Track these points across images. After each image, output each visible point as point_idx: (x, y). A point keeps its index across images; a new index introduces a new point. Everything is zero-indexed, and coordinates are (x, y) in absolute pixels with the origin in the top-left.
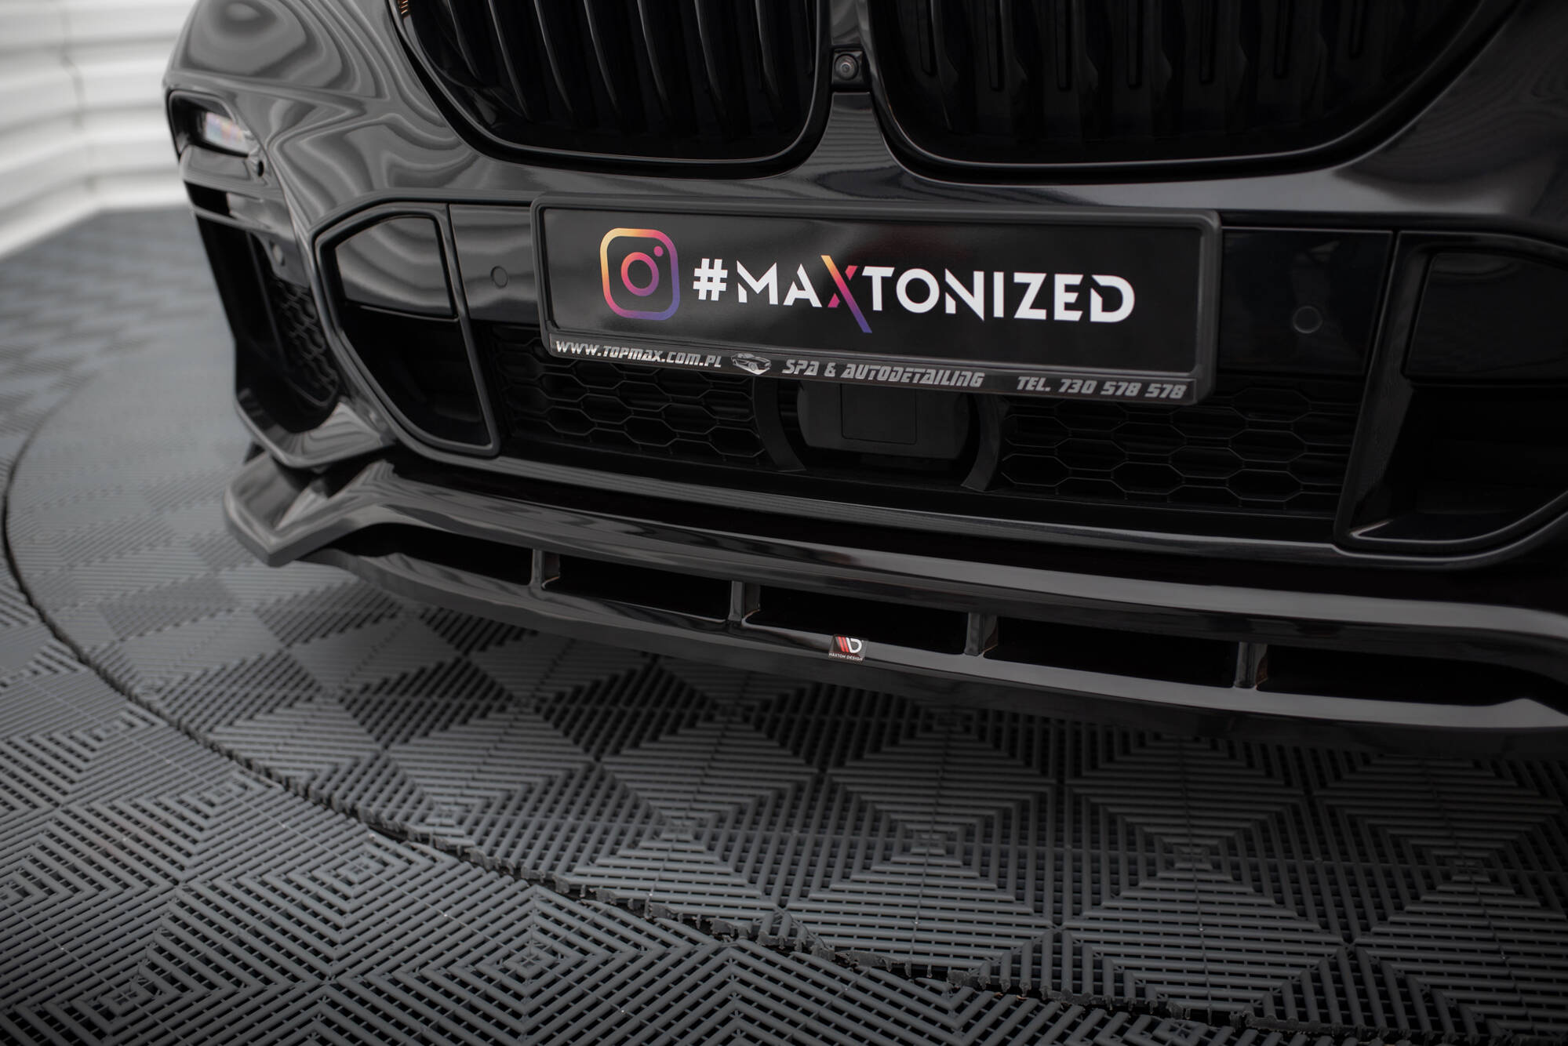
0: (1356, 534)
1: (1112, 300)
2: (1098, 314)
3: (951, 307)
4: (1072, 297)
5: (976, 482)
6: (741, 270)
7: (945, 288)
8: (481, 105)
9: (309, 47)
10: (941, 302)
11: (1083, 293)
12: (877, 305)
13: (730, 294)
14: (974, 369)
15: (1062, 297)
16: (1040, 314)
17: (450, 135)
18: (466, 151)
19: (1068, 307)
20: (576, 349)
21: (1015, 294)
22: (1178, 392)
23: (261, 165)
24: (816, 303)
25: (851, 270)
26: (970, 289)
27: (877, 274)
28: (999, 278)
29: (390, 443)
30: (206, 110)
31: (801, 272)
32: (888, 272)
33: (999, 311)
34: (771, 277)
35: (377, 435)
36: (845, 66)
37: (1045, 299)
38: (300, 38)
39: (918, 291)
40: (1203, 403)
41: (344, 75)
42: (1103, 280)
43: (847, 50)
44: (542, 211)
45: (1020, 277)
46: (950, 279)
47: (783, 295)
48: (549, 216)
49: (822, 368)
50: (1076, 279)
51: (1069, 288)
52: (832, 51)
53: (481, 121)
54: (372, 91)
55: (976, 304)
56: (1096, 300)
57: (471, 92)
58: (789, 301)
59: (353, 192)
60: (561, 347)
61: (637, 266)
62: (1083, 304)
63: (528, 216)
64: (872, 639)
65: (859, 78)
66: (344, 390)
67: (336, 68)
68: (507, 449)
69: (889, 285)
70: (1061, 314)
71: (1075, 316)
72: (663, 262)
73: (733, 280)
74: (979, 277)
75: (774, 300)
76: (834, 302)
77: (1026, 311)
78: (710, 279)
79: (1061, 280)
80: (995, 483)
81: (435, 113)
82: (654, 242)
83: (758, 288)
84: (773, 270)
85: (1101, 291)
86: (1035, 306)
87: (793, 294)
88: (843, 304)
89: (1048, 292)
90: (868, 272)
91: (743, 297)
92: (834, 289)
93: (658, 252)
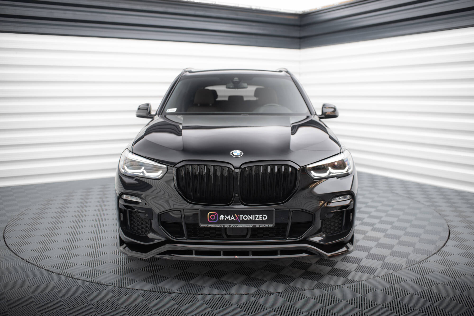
0: (288, 238)
1: (265, 217)
2: (264, 219)
5: (248, 237)
6: (226, 216)
7: (248, 217)
10: (248, 219)
11: (262, 217)
12: (241, 219)
13: (224, 219)
14: (251, 225)
15: (260, 217)
16: (258, 219)
20: (204, 226)
21: (255, 217)
22: (272, 226)
24: (234, 219)
27: (241, 216)
28: (254, 216)
31: (233, 216)
32: (242, 216)
33: (254, 219)
34: (229, 217)
37: (259, 218)
39: (245, 217)
40: (274, 227)
42: (264, 216)
46: (249, 216)
49: (235, 226)
50: (262, 216)
51: (261, 217)
52: (235, 194)
55: (252, 218)
58: (231, 219)
62: (262, 218)
65: (238, 196)
69: (242, 217)
70: (260, 219)
71: (262, 219)
72: (216, 216)
73: (225, 217)
74: (252, 216)
75: (229, 219)
76: (236, 219)
78: (222, 217)
79: (260, 216)
80: (250, 237)
83: (227, 218)
84: (229, 216)
85: (264, 217)
86: (258, 218)
87: (232, 218)
88: (237, 219)
89: (259, 217)
90: (240, 216)
91: (226, 219)
92: (236, 218)
93: (215, 215)
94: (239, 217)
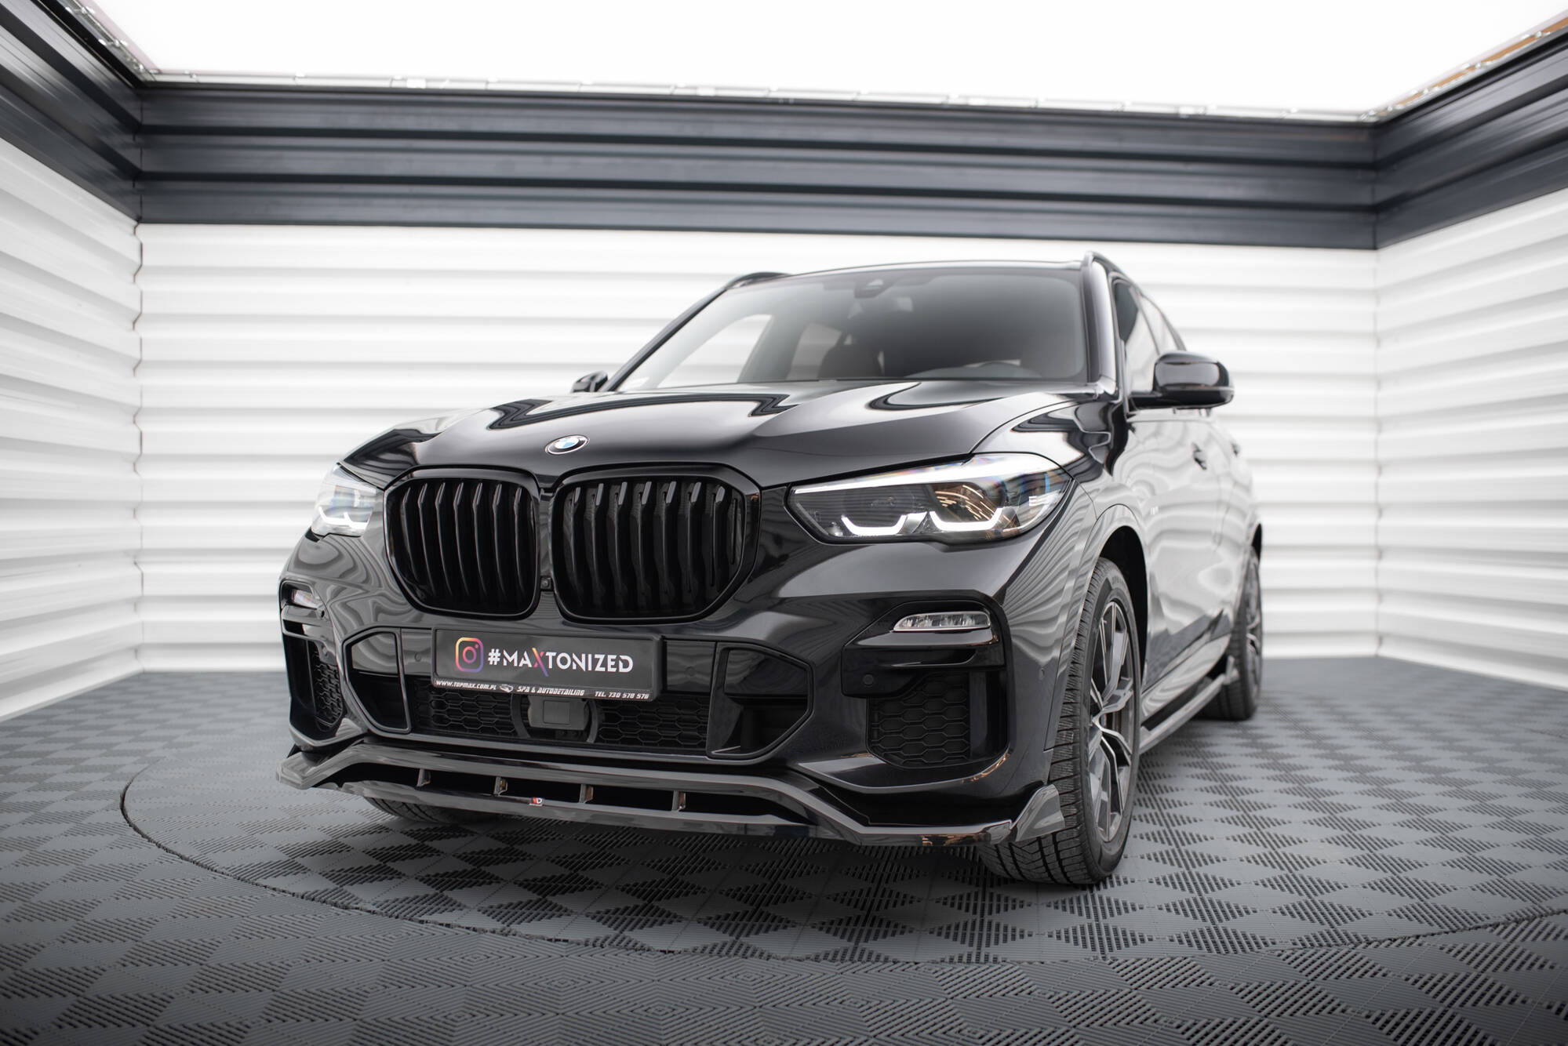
0: (713, 752)
1: (626, 664)
2: (622, 670)
3: (574, 667)
4: (613, 663)
5: (591, 740)
6: (505, 653)
7: (573, 660)
8: (418, 592)
9: (354, 568)
10: (571, 664)
11: (616, 661)
12: (550, 666)
13: (500, 663)
14: (581, 689)
15: (610, 663)
16: (603, 669)
17: (403, 600)
18: (409, 606)
19: (612, 667)
20: (444, 683)
21: (595, 662)
22: (646, 696)
23: (323, 613)
24: (530, 666)
25: (542, 654)
26: (581, 660)
27: (550, 655)
28: (590, 656)
29: (365, 731)
30: (297, 589)
31: (525, 654)
32: (554, 654)
33: (590, 669)
34: (515, 656)
35: (360, 729)
36: (545, 583)
37: (604, 664)
38: (351, 565)
39: (564, 660)
40: (655, 701)
41: (367, 580)
42: (623, 657)
43: (546, 577)
44: (436, 630)
45: (597, 656)
46: (574, 657)
47: (519, 663)
48: (439, 633)
49: (531, 690)
50: (614, 657)
51: (612, 660)
52: (542, 577)
53: (417, 596)
54: (377, 584)
55: (583, 665)
56: (621, 664)
57: (415, 586)
58: (521, 665)
59: (355, 627)
60: (438, 683)
61: (469, 652)
62: (616, 666)
63: (431, 631)
64: (546, 799)
65: (550, 587)
66: (346, 712)
67: (364, 577)
68: (414, 730)
69: (554, 658)
70: (610, 669)
71: (614, 670)
72: (478, 650)
73: (502, 657)
74: (583, 656)
75: (516, 664)
76: (536, 665)
77: (599, 668)
78: (494, 657)
79: (610, 657)
80: (598, 740)
81: (398, 591)
82: (475, 643)
83: (510, 660)
84: (516, 653)
85: (623, 661)
86: (602, 666)
87: (523, 662)
88: (539, 665)
89: (605, 660)
90: (548, 654)
91: (505, 663)
92: (537, 661)
93: (477, 646)
94: (545, 659)
